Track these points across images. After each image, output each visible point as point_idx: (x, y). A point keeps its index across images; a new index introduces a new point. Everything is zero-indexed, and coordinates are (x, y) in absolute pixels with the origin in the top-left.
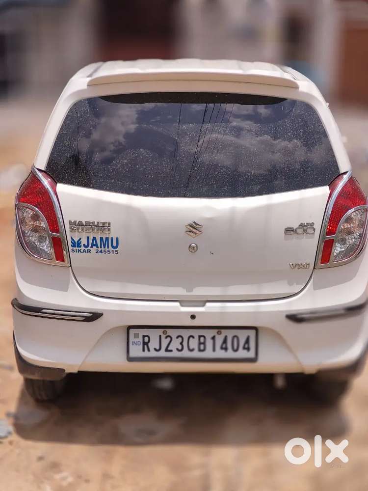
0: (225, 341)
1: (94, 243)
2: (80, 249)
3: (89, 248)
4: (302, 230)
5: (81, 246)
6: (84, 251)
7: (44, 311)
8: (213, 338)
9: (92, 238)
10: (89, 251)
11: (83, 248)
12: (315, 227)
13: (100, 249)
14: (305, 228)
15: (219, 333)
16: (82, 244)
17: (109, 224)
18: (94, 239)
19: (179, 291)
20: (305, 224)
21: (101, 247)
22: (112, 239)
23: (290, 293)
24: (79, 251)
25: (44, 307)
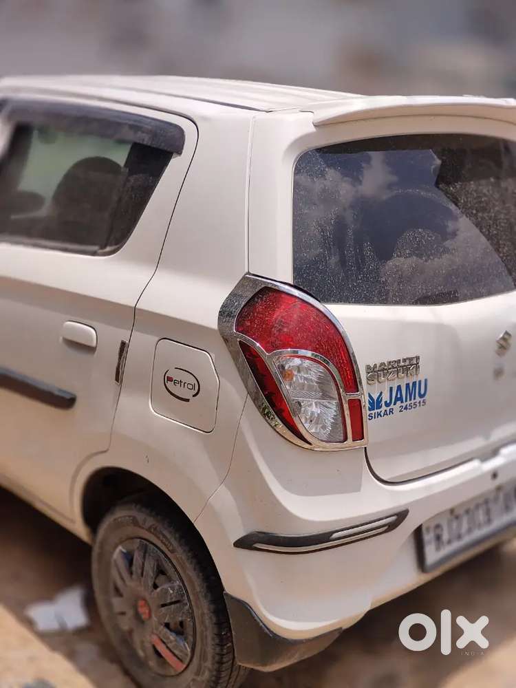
1: (399, 396)
2: (379, 411)
3: (392, 406)
5: (381, 407)
6: (386, 414)
7: (335, 535)
9: (396, 389)
10: (391, 411)
11: (384, 408)
13: (404, 405)
16: (383, 403)
17: (418, 358)
18: (399, 388)
19: (478, 443)
21: (406, 401)
22: (420, 382)
24: (379, 414)
25: (334, 530)
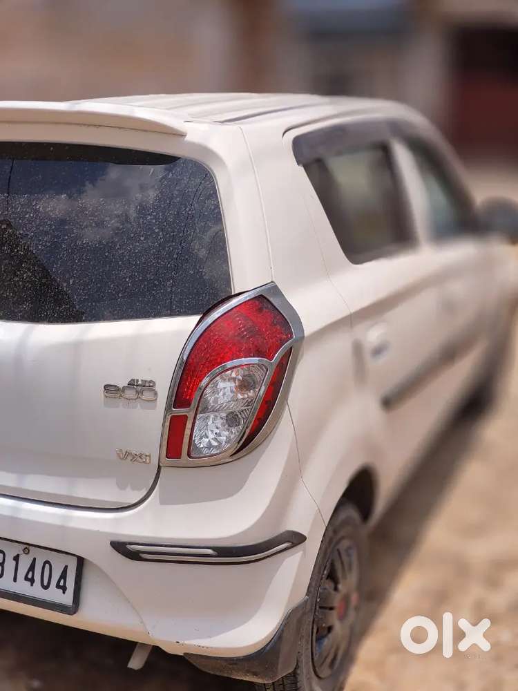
0: (32, 568)
4: (134, 392)
8: (16, 558)
12: (157, 388)
14: (139, 388)
15: (26, 551)
20: (140, 382)
23: (121, 503)
